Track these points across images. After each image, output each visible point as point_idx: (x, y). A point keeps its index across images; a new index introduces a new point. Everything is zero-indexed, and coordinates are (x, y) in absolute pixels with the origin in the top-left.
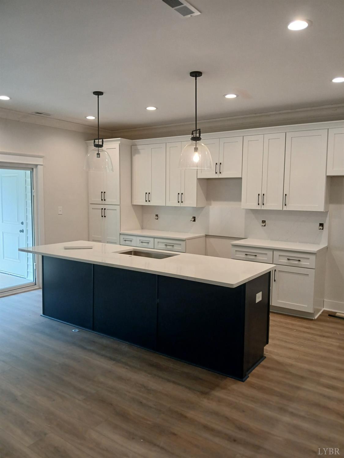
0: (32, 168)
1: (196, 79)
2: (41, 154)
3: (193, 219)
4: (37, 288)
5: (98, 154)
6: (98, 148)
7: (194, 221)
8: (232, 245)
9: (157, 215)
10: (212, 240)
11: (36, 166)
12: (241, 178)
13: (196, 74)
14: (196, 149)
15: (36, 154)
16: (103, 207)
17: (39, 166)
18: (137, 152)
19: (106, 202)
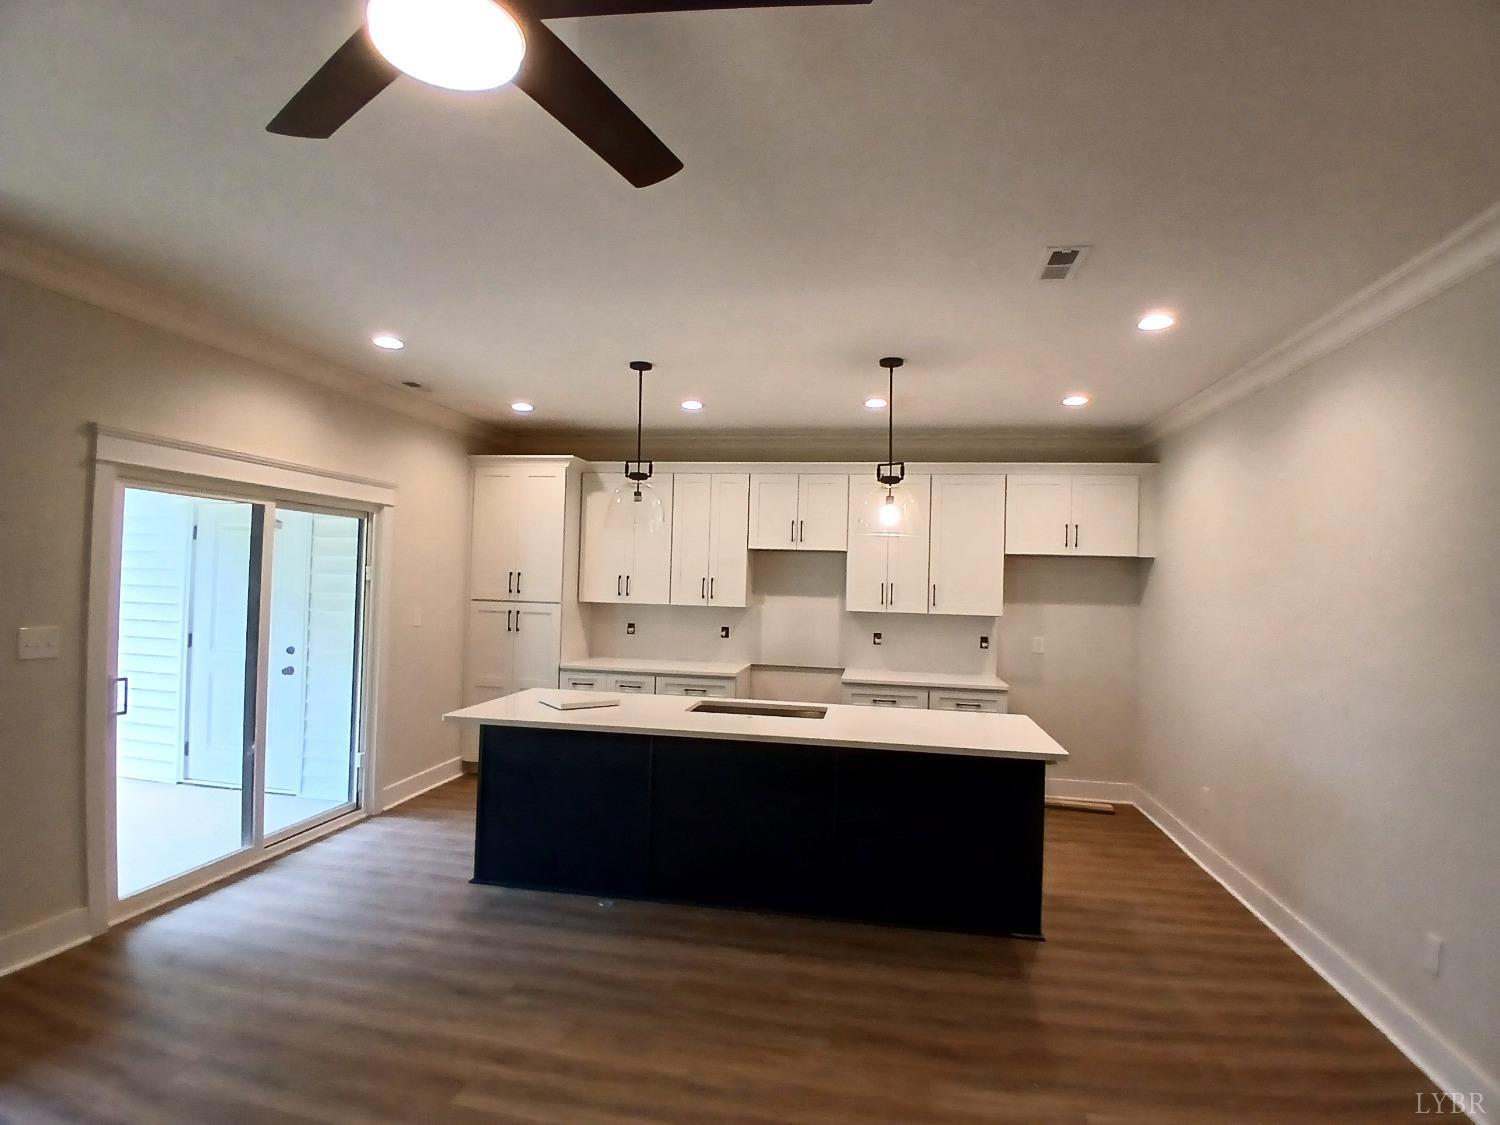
0: (365, 513)
1: (891, 371)
2: (388, 479)
3: (724, 633)
4: (364, 816)
5: (638, 494)
6: (636, 481)
7: (727, 636)
8: (844, 683)
9: (631, 626)
10: (766, 676)
11: (380, 507)
12: (846, 552)
13: (891, 363)
14: (890, 498)
15: (380, 478)
16: (514, 607)
17: (386, 508)
18: (599, 487)
19: (521, 597)
